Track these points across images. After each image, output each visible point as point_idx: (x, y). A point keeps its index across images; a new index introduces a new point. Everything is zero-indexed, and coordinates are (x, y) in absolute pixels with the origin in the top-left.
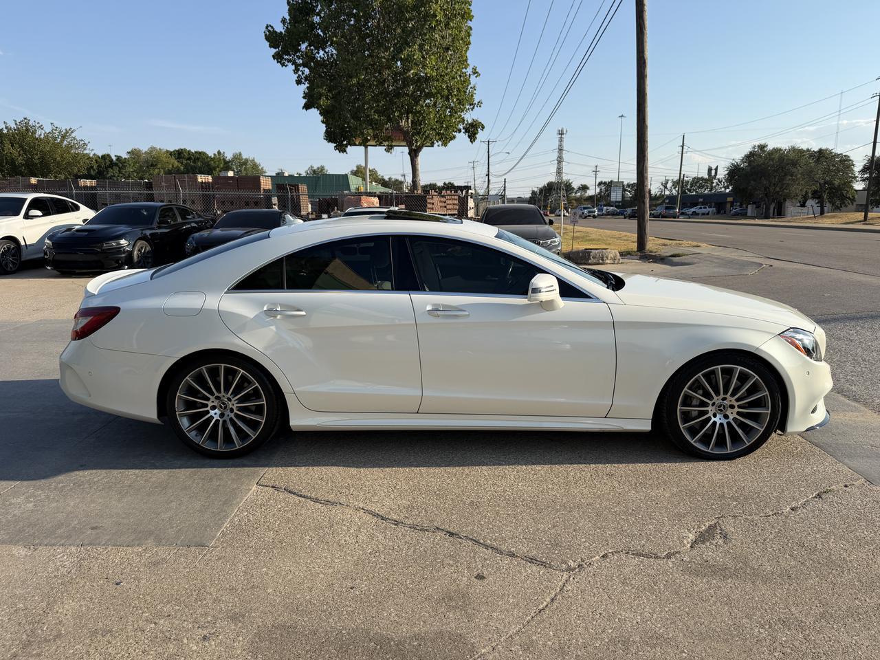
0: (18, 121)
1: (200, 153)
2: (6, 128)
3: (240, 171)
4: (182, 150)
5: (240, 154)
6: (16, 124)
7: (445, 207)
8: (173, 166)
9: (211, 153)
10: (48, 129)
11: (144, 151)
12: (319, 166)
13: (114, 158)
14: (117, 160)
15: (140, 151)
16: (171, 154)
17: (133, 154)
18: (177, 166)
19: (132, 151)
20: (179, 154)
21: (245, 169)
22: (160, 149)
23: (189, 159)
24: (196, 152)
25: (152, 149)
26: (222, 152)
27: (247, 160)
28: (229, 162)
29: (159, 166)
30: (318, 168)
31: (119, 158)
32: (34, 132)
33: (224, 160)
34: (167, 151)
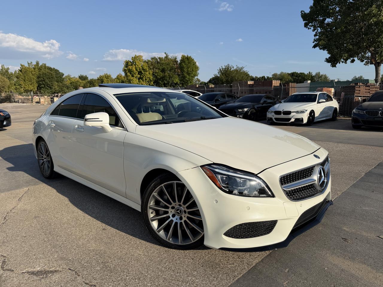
0: (226, 65)
1: (302, 73)
2: (222, 68)
3: (318, 80)
4: (294, 72)
5: (319, 73)
6: (225, 67)
7: (369, 92)
8: (289, 80)
9: (306, 73)
10: (235, 68)
11: (278, 74)
12: (359, 76)
13: (266, 78)
14: (267, 78)
15: (277, 74)
16: (289, 75)
17: (274, 76)
18: (291, 80)
19: (274, 74)
20: (293, 74)
21: (321, 79)
22: (285, 73)
23: (297, 76)
24: (300, 73)
25: (282, 73)
26: (311, 73)
27: (322, 75)
28: (313, 76)
29: (283, 80)
30: (359, 77)
31: (268, 77)
32: (231, 69)
33: (311, 76)
34: (288, 73)
